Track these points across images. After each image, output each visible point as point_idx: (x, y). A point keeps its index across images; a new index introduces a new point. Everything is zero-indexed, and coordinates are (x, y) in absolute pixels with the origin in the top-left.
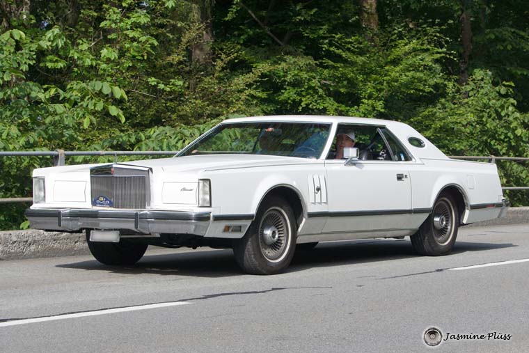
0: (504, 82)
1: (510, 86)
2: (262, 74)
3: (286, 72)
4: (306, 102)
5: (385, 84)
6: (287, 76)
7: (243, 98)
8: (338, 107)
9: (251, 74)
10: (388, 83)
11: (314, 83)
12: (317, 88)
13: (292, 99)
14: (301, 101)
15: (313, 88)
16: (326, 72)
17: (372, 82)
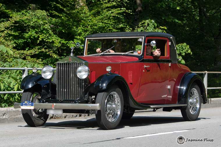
0: (161, 27)
1: (164, 29)
2: (15, 21)
3: (30, 20)
4: (42, 38)
5: (89, 27)
6: (30, 22)
7: (3, 35)
8: (61, 41)
9: (9, 21)
10: (91, 26)
11: (47, 26)
12: (48, 29)
13: (33, 36)
14: (39, 37)
15: (46, 30)
16: (54, 19)
17: (81, 26)
